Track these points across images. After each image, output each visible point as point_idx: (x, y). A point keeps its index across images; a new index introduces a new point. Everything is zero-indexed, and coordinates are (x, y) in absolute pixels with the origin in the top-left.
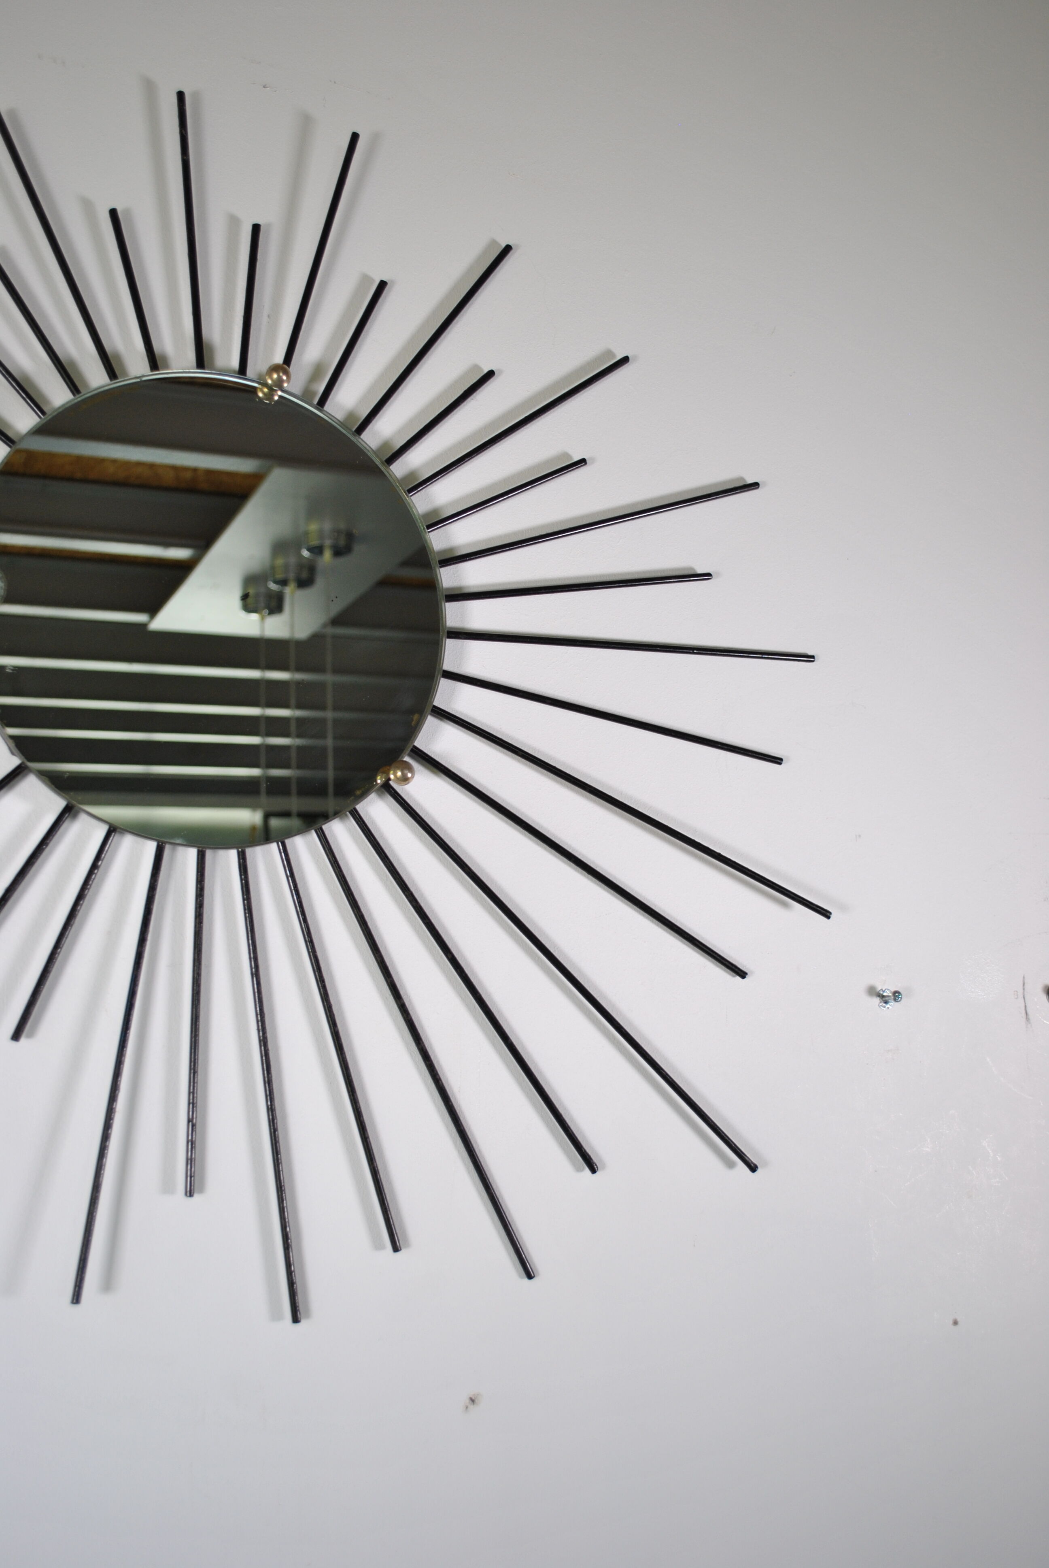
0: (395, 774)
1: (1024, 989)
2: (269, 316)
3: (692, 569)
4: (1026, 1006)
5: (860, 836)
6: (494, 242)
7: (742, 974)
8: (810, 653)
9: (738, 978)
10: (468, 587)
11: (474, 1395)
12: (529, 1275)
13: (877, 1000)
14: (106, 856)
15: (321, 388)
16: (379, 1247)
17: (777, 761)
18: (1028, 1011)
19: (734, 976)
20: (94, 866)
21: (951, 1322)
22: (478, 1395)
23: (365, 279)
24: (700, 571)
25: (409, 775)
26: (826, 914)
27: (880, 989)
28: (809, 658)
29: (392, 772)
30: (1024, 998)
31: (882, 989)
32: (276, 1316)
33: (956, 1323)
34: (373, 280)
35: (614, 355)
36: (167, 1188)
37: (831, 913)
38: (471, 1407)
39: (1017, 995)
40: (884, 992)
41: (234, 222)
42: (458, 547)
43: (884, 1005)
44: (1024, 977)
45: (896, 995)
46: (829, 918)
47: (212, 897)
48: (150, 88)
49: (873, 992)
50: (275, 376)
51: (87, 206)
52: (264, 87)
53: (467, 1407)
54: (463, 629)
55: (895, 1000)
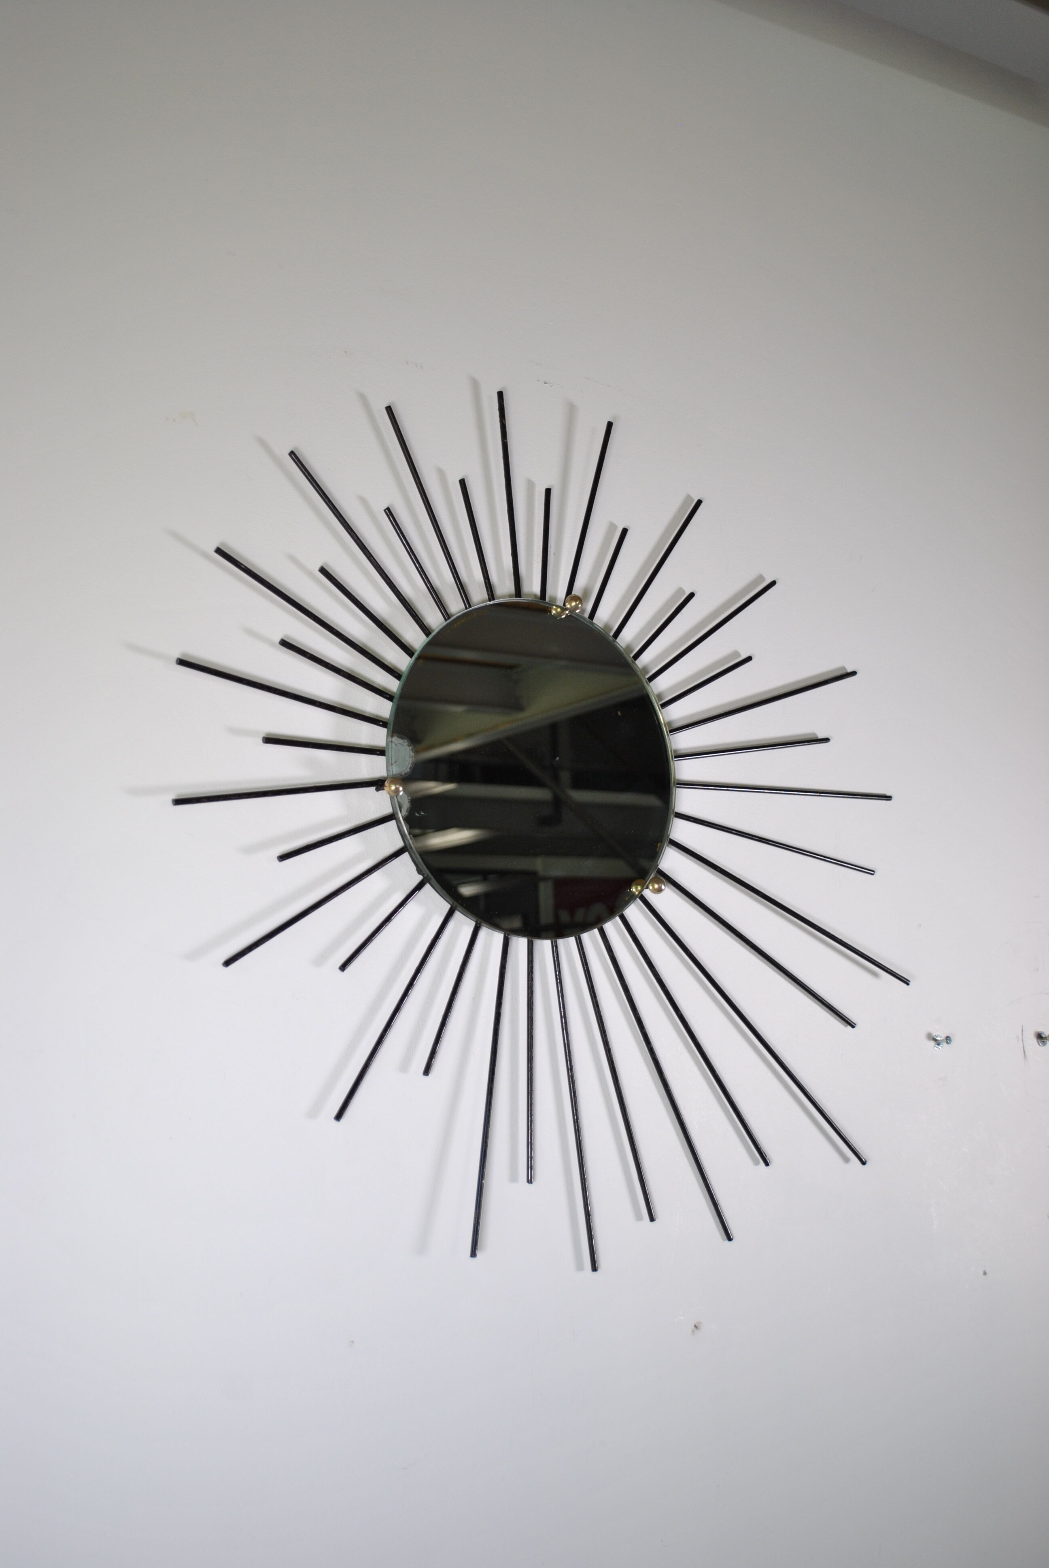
1: (1022, 1035)
2: (554, 554)
3: (815, 734)
4: (1024, 1047)
5: (920, 926)
6: (690, 496)
7: (852, 1025)
8: (888, 794)
9: (849, 1027)
11: (697, 1323)
12: (730, 1239)
13: (933, 1043)
14: (476, 944)
16: (639, 1218)
17: (871, 872)
18: (1025, 1050)
19: (846, 1026)
21: (982, 1273)
22: (700, 1323)
23: (614, 525)
24: (820, 736)
25: (662, 889)
26: (905, 981)
27: (934, 1035)
28: (888, 798)
29: (640, 887)
30: (1023, 1041)
31: (935, 1035)
32: (580, 1267)
33: (985, 1273)
34: (619, 526)
35: (765, 581)
36: (514, 1178)
37: (910, 981)
38: (696, 1331)
39: (1019, 1039)
40: (937, 1037)
43: (938, 1046)
44: (1022, 1026)
45: (948, 1039)
46: (908, 984)
48: (475, 385)
49: (929, 1037)
50: (574, 604)
51: (441, 473)
52: (545, 383)
53: (693, 1331)
55: (947, 1043)
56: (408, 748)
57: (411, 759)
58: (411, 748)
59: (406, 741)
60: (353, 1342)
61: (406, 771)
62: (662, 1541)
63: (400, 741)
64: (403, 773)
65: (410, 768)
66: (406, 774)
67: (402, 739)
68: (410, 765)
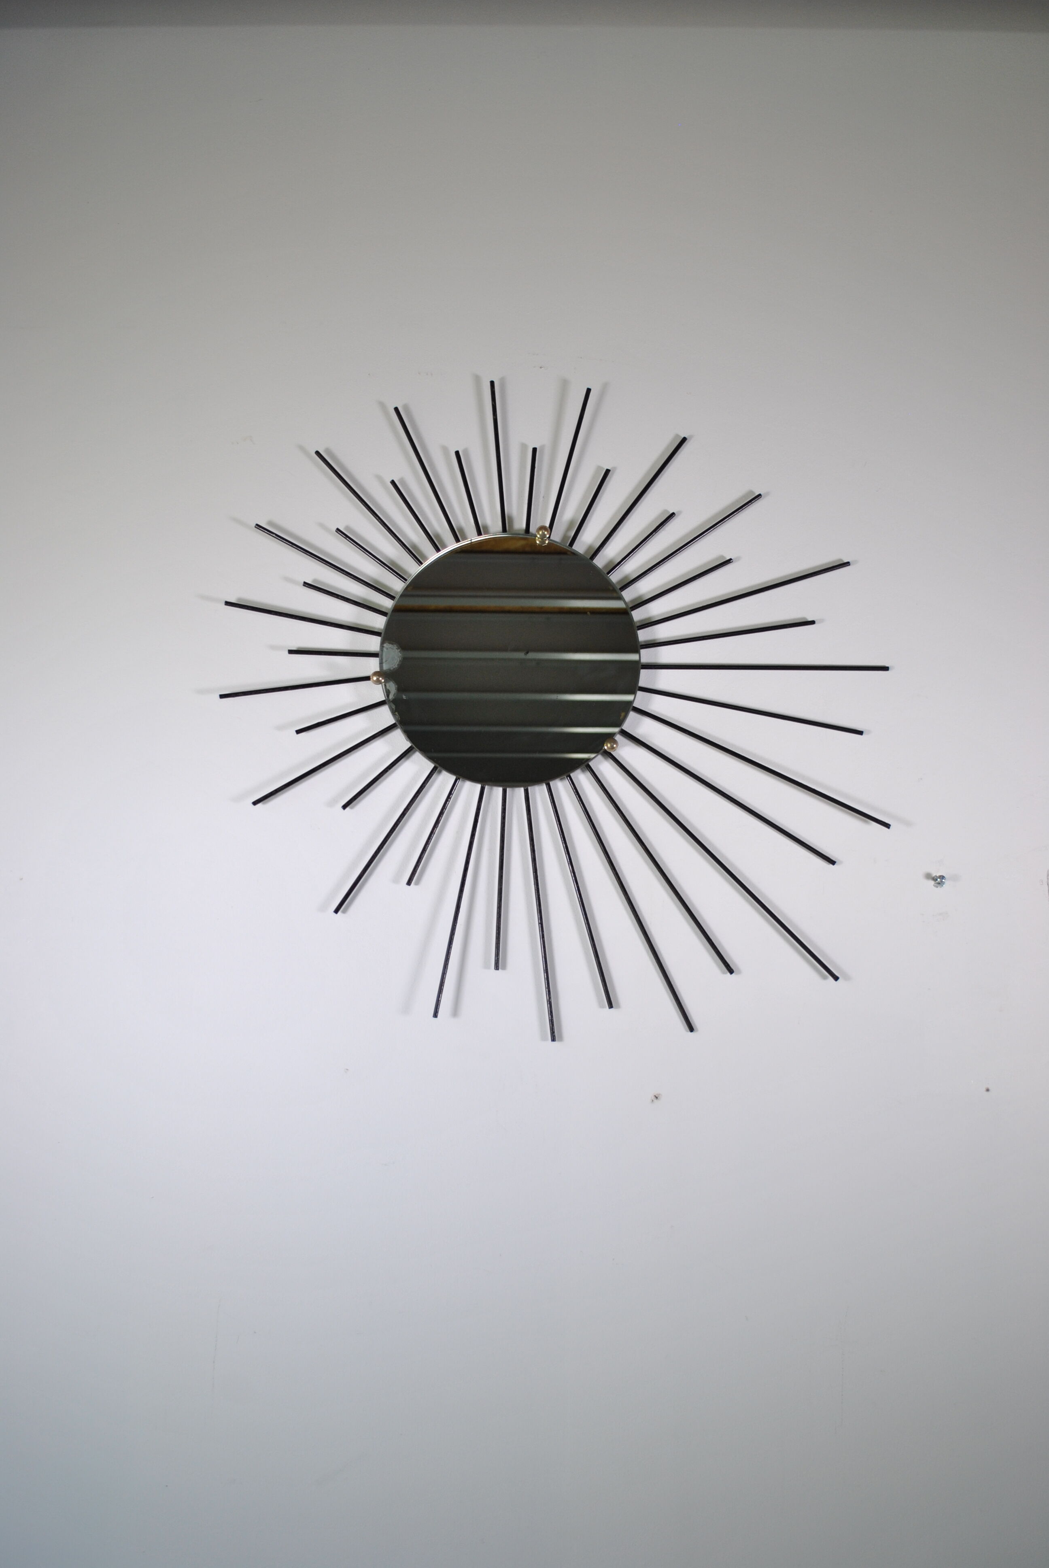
0: (607, 746)
2: (543, 497)
3: (804, 618)
5: (921, 779)
6: (677, 436)
7: (832, 862)
8: (886, 666)
9: (831, 865)
10: (660, 639)
11: (657, 1094)
12: (692, 1030)
13: (933, 882)
14: (455, 793)
15: (572, 533)
16: (598, 1005)
17: (860, 733)
19: (826, 863)
20: (449, 797)
21: (985, 1090)
22: (659, 1095)
23: (599, 468)
24: (807, 620)
25: (615, 746)
26: (887, 826)
27: (934, 875)
28: (886, 669)
29: (605, 745)
32: (543, 1037)
33: (988, 1090)
34: (604, 469)
35: (754, 493)
36: (485, 965)
37: (890, 825)
38: (655, 1101)
39: (1042, 882)
40: (937, 877)
41: (524, 446)
42: (654, 617)
43: (938, 885)
46: (889, 828)
47: (512, 814)
48: (477, 379)
49: (929, 876)
50: (541, 533)
51: (445, 450)
52: (541, 368)
53: (653, 1101)
54: (656, 663)
56: (397, 650)
57: (399, 658)
58: (399, 650)
59: (395, 646)
60: (347, 1069)
61: (394, 667)
62: (613, 1259)
63: (391, 646)
64: (392, 669)
65: (398, 665)
66: (394, 669)
67: (392, 644)
68: (398, 663)
